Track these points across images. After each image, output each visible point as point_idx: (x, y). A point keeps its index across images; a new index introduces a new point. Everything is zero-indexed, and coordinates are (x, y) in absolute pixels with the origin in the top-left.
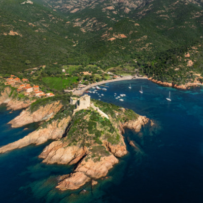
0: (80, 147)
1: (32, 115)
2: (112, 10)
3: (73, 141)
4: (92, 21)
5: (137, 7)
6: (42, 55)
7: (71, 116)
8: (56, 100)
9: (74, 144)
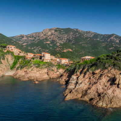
2: (49, 44)
4: (38, 48)
5: (63, 43)
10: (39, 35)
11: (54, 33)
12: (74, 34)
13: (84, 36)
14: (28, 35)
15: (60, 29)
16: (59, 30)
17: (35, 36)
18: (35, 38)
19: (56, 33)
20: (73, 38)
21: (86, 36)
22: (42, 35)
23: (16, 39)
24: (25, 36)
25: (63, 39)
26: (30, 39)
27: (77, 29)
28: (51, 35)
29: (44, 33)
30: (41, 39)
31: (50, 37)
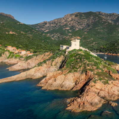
0: (82, 73)
1: (27, 62)
2: (68, 30)
3: (73, 68)
4: (58, 35)
5: (82, 28)
6: (29, 44)
7: (64, 55)
8: (47, 52)
9: (75, 71)
10: (61, 21)
11: (74, 19)
12: (94, 18)
13: (103, 20)
14: (51, 21)
15: (81, 13)
16: (80, 15)
17: (56, 23)
18: (57, 24)
19: (76, 18)
20: (93, 22)
21: (105, 20)
22: (64, 21)
23: (40, 26)
24: (48, 23)
25: (83, 24)
26: (52, 25)
27: (99, 12)
28: (71, 21)
29: (65, 19)
30: (62, 25)
31: (69, 22)
